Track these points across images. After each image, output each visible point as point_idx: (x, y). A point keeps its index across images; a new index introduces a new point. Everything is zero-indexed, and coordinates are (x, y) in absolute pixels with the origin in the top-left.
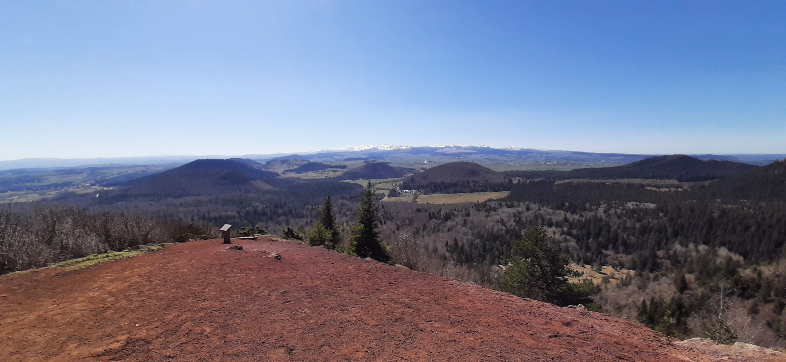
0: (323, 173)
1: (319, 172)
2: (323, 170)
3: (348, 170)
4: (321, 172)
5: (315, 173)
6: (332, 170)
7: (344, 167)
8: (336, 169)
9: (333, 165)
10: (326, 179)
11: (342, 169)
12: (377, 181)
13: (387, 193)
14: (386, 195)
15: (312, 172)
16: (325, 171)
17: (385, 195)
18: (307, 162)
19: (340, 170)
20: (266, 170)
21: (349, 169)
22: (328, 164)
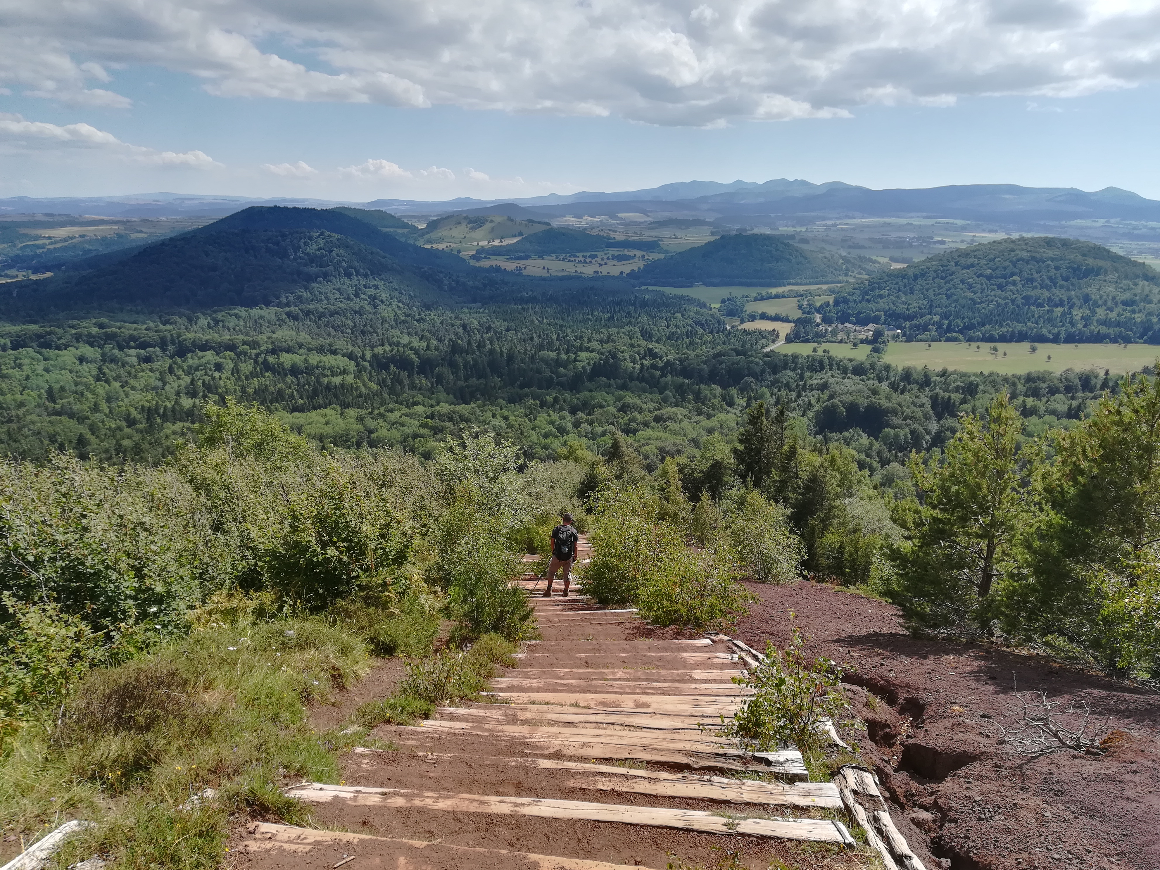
0: (588, 260)
1: (577, 259)
2: (588, 254)
3: (662, 256)
4: (582, 259)
5: (564, 260)
6: (616, 254)
7: (651, 246)
8: (627, 252)
9: (620, 237)
10: (597, 277)
11: (644, 253)
12: (753, 292)
13: (785, 329)
14: (783, 335)
15: (557, 257)
16: (596, 256)
17: (778, 336)
18: (543, 228)
19: (639, 253)
20: (428, 246)
21: (666, 252)
22: (601, 234)
